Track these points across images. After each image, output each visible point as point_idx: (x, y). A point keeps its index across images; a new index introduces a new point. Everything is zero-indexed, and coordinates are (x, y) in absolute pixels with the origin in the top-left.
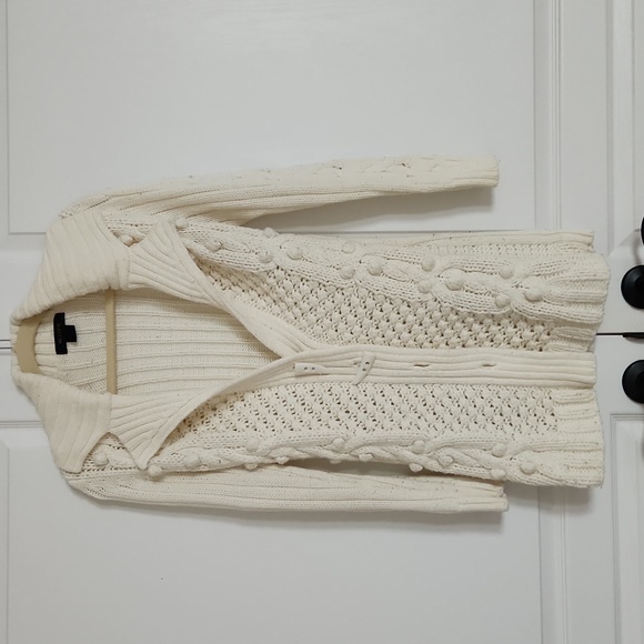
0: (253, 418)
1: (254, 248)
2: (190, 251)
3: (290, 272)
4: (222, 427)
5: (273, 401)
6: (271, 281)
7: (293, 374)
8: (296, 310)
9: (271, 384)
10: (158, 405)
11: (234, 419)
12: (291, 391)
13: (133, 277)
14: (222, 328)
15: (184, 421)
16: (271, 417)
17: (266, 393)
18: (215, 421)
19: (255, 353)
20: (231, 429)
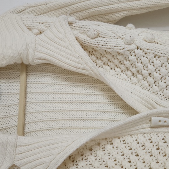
0: (119, 158)
1: (120, 35)
2: (77, 39)
3: (146, 50)
4: (97, 164)
5: (134, 145)
6: (133, 58)
7: (149, 125)
8: (150, 79)
9: (132, 133)
10: (50, 144)
11: (106, 158)
12: (147, 138)
13: (38, 55)
14: (96, 92)
15: (70, 157)
16: (133, 158)
17: (128, 139)
18: (91, 158)
19: (119, 110)
20: (103, 166)
